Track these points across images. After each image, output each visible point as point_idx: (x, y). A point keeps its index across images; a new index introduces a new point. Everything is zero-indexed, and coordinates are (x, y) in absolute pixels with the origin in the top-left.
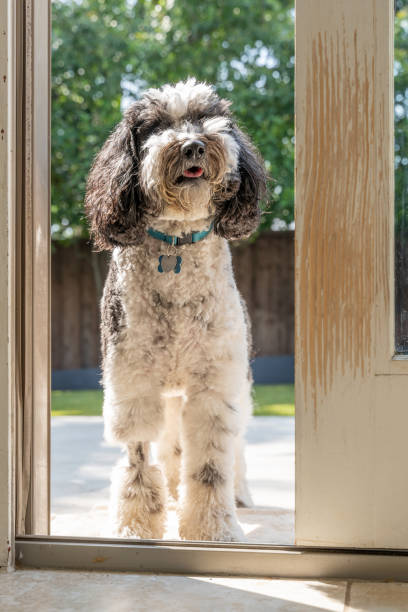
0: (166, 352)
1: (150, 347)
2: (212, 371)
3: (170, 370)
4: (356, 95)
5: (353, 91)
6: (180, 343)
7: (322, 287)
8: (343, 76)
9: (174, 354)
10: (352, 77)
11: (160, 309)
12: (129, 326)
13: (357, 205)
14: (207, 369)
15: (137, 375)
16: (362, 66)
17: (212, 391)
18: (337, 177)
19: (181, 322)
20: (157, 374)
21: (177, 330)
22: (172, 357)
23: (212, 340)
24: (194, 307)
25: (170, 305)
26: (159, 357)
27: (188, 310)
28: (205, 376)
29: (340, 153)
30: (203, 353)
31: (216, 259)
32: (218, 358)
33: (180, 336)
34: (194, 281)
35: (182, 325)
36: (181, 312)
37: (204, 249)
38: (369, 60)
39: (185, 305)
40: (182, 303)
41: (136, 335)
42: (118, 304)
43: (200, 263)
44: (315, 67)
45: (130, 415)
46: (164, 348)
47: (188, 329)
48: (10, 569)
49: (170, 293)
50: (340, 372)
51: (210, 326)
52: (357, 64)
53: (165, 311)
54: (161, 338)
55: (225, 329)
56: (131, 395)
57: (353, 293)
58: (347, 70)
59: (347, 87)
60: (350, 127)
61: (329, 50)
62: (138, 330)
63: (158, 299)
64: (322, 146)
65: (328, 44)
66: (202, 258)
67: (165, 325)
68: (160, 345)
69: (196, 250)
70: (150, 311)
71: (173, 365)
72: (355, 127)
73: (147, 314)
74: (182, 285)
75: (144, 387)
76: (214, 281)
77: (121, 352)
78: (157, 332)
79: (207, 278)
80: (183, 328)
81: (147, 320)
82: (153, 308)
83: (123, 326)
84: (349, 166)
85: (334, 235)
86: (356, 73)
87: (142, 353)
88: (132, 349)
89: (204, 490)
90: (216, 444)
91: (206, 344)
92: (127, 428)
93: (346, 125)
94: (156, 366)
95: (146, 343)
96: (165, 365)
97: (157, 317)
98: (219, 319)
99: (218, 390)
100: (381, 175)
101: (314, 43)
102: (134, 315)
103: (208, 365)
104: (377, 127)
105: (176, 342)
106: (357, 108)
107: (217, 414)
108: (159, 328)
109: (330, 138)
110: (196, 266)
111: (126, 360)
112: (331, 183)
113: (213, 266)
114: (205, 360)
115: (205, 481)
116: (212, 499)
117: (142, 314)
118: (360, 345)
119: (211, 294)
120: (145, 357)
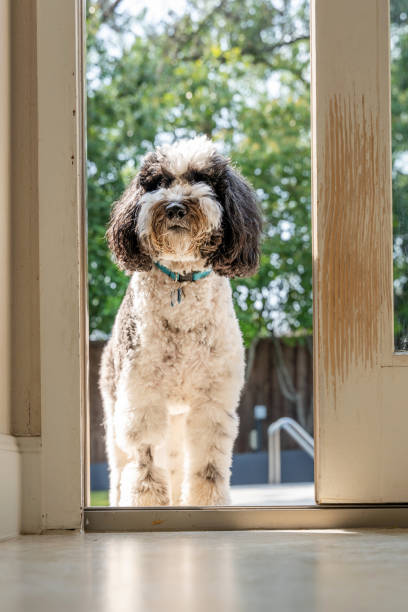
0: (174, 370)
1: (160, 364)
2: (215, 386)
3: (176, 385)
4: (364, 147)
5: (362, 143)
6: (187, 363)
7: (339, 296)
8: (353, 130)
9: (181, 372)
10: (361, 132)
11: (168, 333)
12: (143, 345)
13: (365, 233)
14: (210, 384)
15: (149, 387)
16: (368, 123)
17: (215, 402)
18: (351, 209)
19: (187, 345)
20: (165, 388)
21: (184, 352)
22: (178, 374)
23: (215, 360)
24: (199, 333)
25: (178, 330)
26: (167, 373)
27: (193, 335)
28: (209, 390)
29: (352, 191)
30: (207, 371)
31: (216, 295)
32: (220, 375)
33: (187, 358)
34: (197, 312)
35: (189, 348)
36: (187, 336)
37: (205, 286)
38: (374, 119)
39: (190, 331)
40: (187, 330)
41: (148, 352)
42: (133, 326)
43: (202, 298)
44: (332, 121)
45: (143, 420)
46: (172, 366)
47: (194, 352)
48: (82, 531)
49: (177, 321)
50: (354, 363)
51: (212, 349)
52: (365, 122)
53: (173, 335)
54: (169, 358)
55: (226, 351)
56: (144, 403)
57: (364, 303)
58: (358, 126)
59: (357, 139)
60: (360, 171)
61: (343, 109)
62: (151, 348)
63: (167, 325)
64: (338, 185)
65: (342, 105)
66: (204, 293)
67: (173, 347)
68: (169, 363)
69: (197, 287)
70: (160, 333)
71: (179, 381)
72: (364, 171)
73: (157, 337)
74: (187, 314)
75: (154, 397)
76: (213, 313)
77: (135, 366)
78: (166, 352)
79: (207, 311)
80: (189, 351)
81: (157, 341)
82: (163, 332)
83: (138, 345)
84: (359, 202)
85: (349, 256)
86: (364, 128)
87: (154, 369)
88: (145, 365)
89: (207, 485)
90: (219, 447)
91: (211, 364)
92: (140, 432)
93: (357, 168)
94: (165, 381)
95: (157, 360)
96: (172, 380)
97: (166, 339)
98: (219, 344)
99: (221, 401)
100: (384, 209)
101: (331, 102)
102: (148, 336)
103: (211, 381)
104: (381, 172)
105: (184, 362)
106: (365, 156)
107: (219, 421)
108: (168, 349)
109: (344, 179)
110: (198, 300)
111: (140, 373)
112: (345, 215)
113: (213, 300)
114: (210, 377)
115: (209, 478)
116: (215, 493)
117: (154, 335)
118: (369, 344)
119: (210, 323)
120: (156, 372)
